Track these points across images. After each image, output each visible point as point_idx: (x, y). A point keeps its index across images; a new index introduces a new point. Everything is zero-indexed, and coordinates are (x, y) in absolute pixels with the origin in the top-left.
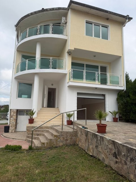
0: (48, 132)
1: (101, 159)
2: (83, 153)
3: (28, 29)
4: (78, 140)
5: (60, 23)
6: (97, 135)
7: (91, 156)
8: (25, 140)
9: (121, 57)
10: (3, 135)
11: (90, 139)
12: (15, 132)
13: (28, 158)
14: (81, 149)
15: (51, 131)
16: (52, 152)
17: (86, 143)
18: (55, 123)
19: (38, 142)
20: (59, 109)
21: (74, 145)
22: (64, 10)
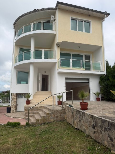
0: (42, 111)
1: (83, 130)
2: (70, 127)
3: (23, 27)
4: (66, 117)
5: (50, 21)
6: (80, 111)
7: (76, 129)
8: (24, 118)
9: (101, 47)
10: (5, 115)
11: (75, 115)
12: (15, 112)
13: (25, 131)
14: (69, 124)
15: (44, 110)
16: (45, 127)
17: (72, 119)
18: (47, 103)
19: (34, 119)
20: (51, 92)
21: (63, 121)
22: (52, 9)
